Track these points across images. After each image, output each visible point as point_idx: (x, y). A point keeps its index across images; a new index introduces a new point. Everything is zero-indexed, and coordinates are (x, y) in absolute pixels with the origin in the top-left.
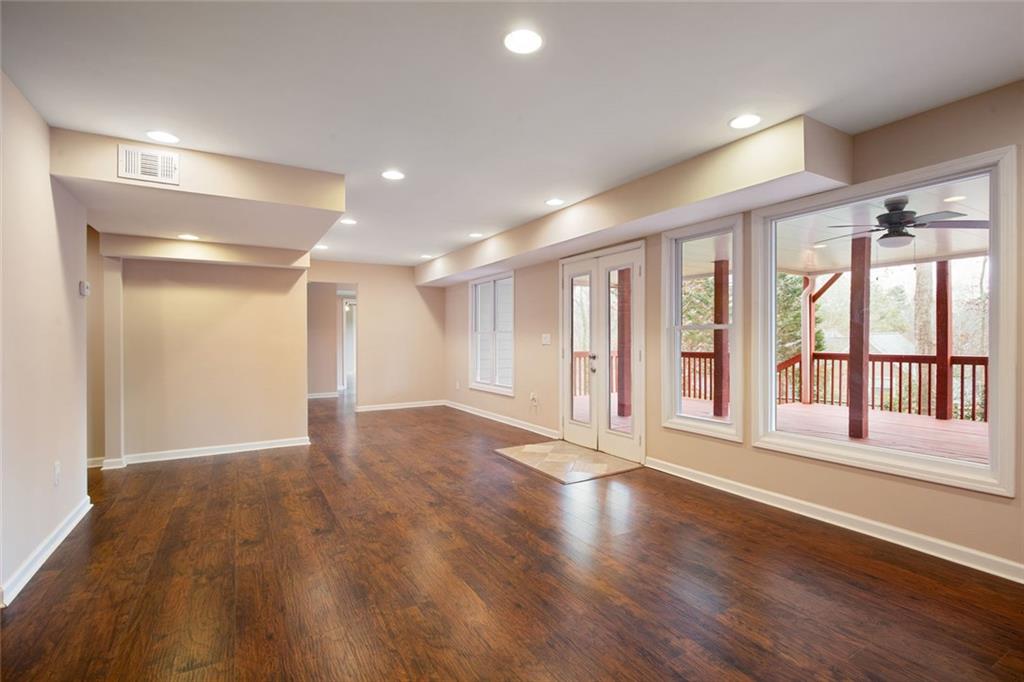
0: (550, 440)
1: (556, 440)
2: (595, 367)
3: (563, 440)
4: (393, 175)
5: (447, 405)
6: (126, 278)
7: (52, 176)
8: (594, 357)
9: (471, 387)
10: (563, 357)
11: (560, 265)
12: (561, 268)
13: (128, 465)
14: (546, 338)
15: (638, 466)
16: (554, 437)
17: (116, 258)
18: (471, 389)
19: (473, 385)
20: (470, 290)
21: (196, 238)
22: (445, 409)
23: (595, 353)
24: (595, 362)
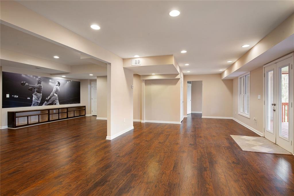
0: (259, 136)
1: (261, 137)
2: (275, 109)
3: (264, 137)
4: (184, 52)
5: (233, 119)
6: (146, 84)
7: (123, 68)
8: (275, 105)
9: (238, 114)
10: (264, 104)
11: (263, 68)
12: (264, 69)
13: (146, 122)
14: (259, 97)
15: (291, 154)
16: (261, 136)
17: (144, 80)
18: (239, 114)
19: (239, 113)
20: (239, 80)
21: (155, 74)
22: (232, 120)
23: (275, 103)
24: (275, 107)
